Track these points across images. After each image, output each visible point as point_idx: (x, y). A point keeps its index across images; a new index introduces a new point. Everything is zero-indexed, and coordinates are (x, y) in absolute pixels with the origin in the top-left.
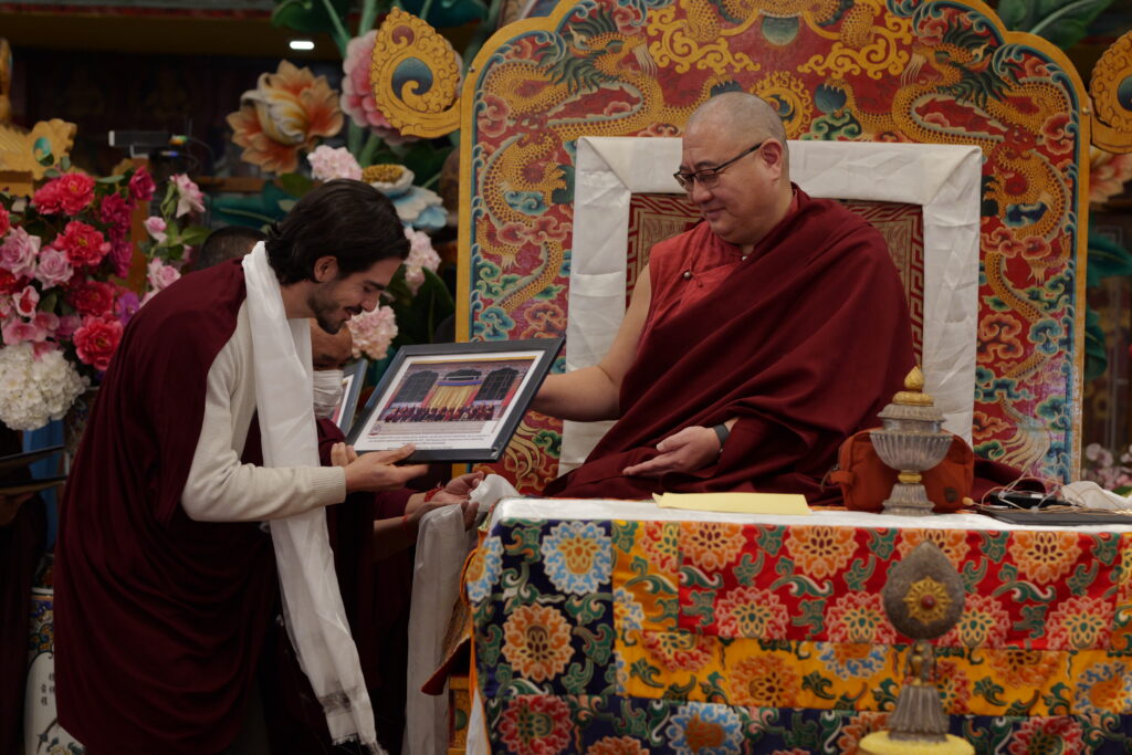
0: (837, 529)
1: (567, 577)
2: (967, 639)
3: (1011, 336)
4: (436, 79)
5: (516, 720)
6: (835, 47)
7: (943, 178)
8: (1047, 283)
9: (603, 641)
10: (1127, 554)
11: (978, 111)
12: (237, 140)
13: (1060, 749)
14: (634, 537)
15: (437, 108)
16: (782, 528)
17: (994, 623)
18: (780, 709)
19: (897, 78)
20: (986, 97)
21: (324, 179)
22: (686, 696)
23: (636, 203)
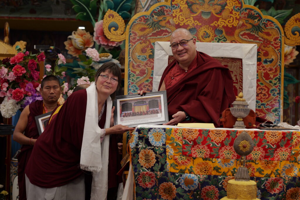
0: (222, 130)
1: (154, 142)
2: (254, 158)
3: (265, 92)
4: (119, 27)
5: (142, 178)
6: (220, 19)
7: (248, 52)
8: (274, 79)
9: (163, 158)
10: (294, 137)
11: (256, 35)
12: (67, 48)
13: (278, 186)
14: (171, 132)
15: (120, 34)
16: (208, 130)
17: (261, 154)
18: (208, 175)
19: (236, 27)
20: (258, 32)
21: (90, 56)
22: (184, 172)
23: (170, 58)
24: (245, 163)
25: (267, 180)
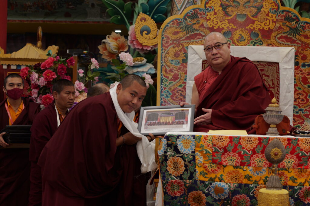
0: (253, 137)
1: (183, 149)
2: (287, 166)
3: (303, 97)
4: (151, 30)
5: (170, 186)
6: (256, 22)
7: (285, 55)
9: (193, 166)
11: (294, 38)
12: (101, 52)
14: (201, 139)
15: (152, 38)
16: (239, 137)
17: (294, 162)
18: (239, 184)
19: (272, 30)
20: (295, 35)
21: (123, 60)
22: (214, 180)
23: (203, 62)
24: (276, 171)
25: (300, 189)
